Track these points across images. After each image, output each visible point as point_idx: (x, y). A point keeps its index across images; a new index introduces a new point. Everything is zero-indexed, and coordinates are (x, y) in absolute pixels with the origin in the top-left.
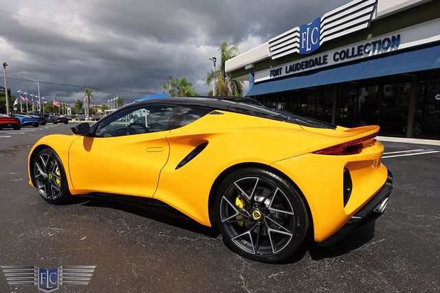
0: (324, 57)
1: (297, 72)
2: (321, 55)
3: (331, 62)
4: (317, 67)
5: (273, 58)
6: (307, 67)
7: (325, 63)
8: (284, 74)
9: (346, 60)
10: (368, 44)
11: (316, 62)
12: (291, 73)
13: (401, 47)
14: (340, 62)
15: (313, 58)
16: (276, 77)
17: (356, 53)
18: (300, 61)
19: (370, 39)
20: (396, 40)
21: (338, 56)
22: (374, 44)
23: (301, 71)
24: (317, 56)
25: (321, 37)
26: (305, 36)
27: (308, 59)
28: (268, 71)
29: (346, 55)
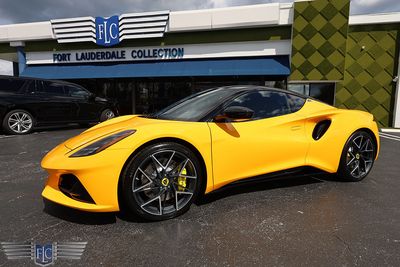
0: (122, 52)
1: (91, 61)
2: (120, 50)
3: (128, 57)
4: (114, 60)
5: (59, 41)
6: (103, 57)
7: (122, 57)
8: (73, 60)
9: (143, 59)
10: (161, 50)
11: (113, 55)
12: (83, 61)
14: (137, 59)
15: (111, 51)
16: (62, 62)
17: (151, 54)
18: (95, 51)
19: (163, 46)
20: (181, 52)
21: (135, 54)
22: (166, 50)
23: (96, 60)
24: (115, 50)
26: (102, 28)
27: (105, 51)
28: (51, 54)
29: (143, 54)
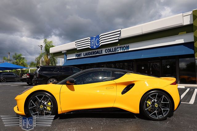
0: (101, 51)
1: (89, 56)
2: (100, 50)
3: (104, 53)
4: (98, 54)
5: (77, 49)
6: (93, 54)
7: (101, 53)
8: (82, 56)
9: (110, 53)
10: (118, 48)
11: (98, 52)
12: (86, 56)
13: (130, 50)
14: (108, 53)
15: (96, 50)
16: (79, 57)
17: (114, 50)
18: (90, 51)
19: (119, 46)
20: (128, 47)
21: (107, 51)
22: (120, 47)
23: (91, 55)
24: (98, 50)
25: (100, 43)
26: (93, 41)
27: (94, 51)
28: (75, 55)
29: (110, 51)
